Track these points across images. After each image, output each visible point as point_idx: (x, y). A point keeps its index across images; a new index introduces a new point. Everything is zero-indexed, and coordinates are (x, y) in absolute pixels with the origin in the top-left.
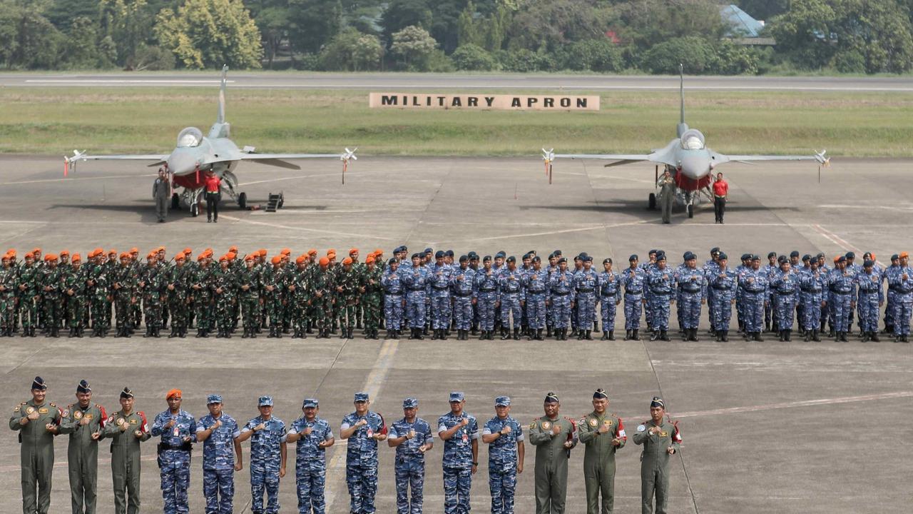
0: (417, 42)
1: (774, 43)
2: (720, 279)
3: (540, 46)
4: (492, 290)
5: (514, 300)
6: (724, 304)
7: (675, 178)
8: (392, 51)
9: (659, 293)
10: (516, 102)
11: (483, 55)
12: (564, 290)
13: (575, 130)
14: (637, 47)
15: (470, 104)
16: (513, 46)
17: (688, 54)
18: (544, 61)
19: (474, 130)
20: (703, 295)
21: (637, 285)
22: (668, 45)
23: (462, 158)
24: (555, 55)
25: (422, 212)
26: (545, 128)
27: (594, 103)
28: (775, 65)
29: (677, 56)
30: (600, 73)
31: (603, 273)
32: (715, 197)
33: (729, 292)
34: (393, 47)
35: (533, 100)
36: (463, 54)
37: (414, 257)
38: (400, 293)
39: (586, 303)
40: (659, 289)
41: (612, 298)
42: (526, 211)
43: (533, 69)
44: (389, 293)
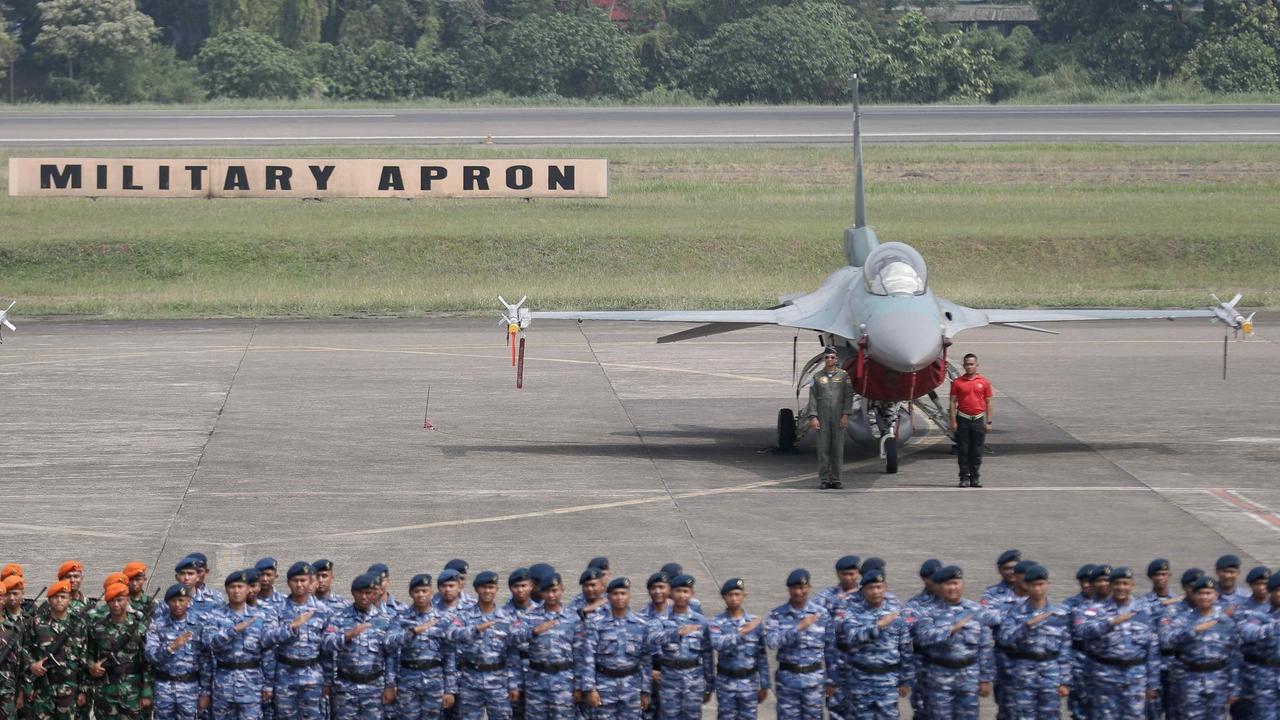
0: (105, 26)
1: (1034, 18)
2: (1027, 629)
3: (422, 32)
4: (434, 664)
5: (496, 690)
6: (1040, 698)
7: (850, 368)
8: (40, 48)
9: (870, 669)
10: (391, 178)
11: (277, 58)
12: (623, 662)
13: (552, 248)
14: (676, 33)
15: (270, 185)
16: (354, 33)
17: (810, 51)
18: (436, 71)
19: (289, 250)
20: (982, 673)
21: (808, 648)
22: (757, 27)
23: (264, 322)
24: (463, 55)
25: (191, 465)
26: (475, 243)
27: (592, 177)
28: (1036, 74)
29: (780, 53)
30: (584, 101)
31: (721, 617)
32: (959, 418)
33: (1053, 665)
34: (41, 38)
35: (434, 173)
36: (225, 54)
37: (232, 580)
38: (194, 676)
39: (680, 696)
40: (871, 659)
41: (746, 681)
42: (460, 462)
43: (406, 93)
44: (165, 677)
